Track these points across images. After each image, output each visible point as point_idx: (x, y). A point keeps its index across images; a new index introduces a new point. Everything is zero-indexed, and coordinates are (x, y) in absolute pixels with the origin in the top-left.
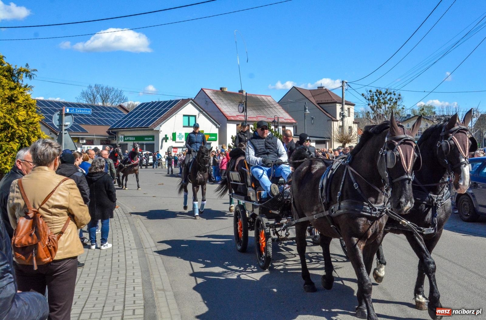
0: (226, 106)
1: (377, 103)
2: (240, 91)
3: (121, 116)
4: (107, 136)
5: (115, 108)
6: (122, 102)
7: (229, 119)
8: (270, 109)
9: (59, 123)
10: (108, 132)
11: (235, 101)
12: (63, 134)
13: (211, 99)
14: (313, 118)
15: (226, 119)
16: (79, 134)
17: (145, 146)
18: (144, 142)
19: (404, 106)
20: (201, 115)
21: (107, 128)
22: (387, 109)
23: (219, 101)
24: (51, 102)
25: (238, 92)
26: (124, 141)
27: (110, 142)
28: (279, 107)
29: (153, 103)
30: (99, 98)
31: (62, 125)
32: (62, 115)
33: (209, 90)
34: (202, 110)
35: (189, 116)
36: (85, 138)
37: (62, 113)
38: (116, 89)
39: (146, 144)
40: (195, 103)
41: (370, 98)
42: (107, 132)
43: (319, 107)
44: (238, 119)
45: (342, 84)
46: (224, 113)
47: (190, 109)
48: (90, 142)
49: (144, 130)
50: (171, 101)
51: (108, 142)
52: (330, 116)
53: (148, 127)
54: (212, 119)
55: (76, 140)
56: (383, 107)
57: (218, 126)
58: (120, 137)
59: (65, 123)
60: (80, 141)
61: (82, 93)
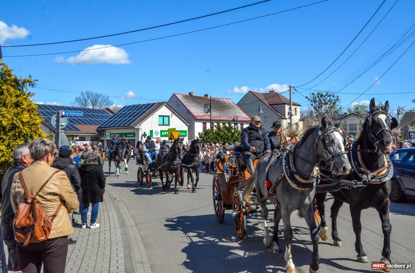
0: (194, 108)
1: (319, 104)
2: (205, 96)
3: (108, 117)
4: (97, 134)
5: (103, 110)
6: (109, 105)
7: (197, 118)
8: (231, 110)
9: (56, 123)
10: (97, 130)
11: (202, 103)
12: (60, 133)
13: (182, 103)
14: (266, 117)
15: (194, 119)
16: (73, 132)
19: (341, 106)
20: (174, 115)
21: (96, 127)
22: (327, 109)
23: (188, 104)
24: (51, 106)
25: (203, 96)
26: (111, 137)
28: (238, 108)
29: (134, 106)
30: (90, 102)
31: (59, 126)
32: (59, 117)
33: (180, 94)
34: (174, 111)
35: (163, 116)
36: (78, 135)
37: (59, 115)
38: (103, 95)
40: (168, 105)
41: (313, 100)
42: (96, 130)
43: (271, 108)
44: (204, 118)
45: (290, 89)
46: (193, 114)
47: (164, 111)
48: (82, 139)
49: (126, 128)
50: (149, 104)
51: (97, 138)
52: (280, 115)
53: (130, 126)
54: (182, 119)
55: (71, 137)
56: (324, 107)
57: (188, 124)
58: (107, 134)
59: (61, 124)
60: (74, 138)
61: (76, 99)
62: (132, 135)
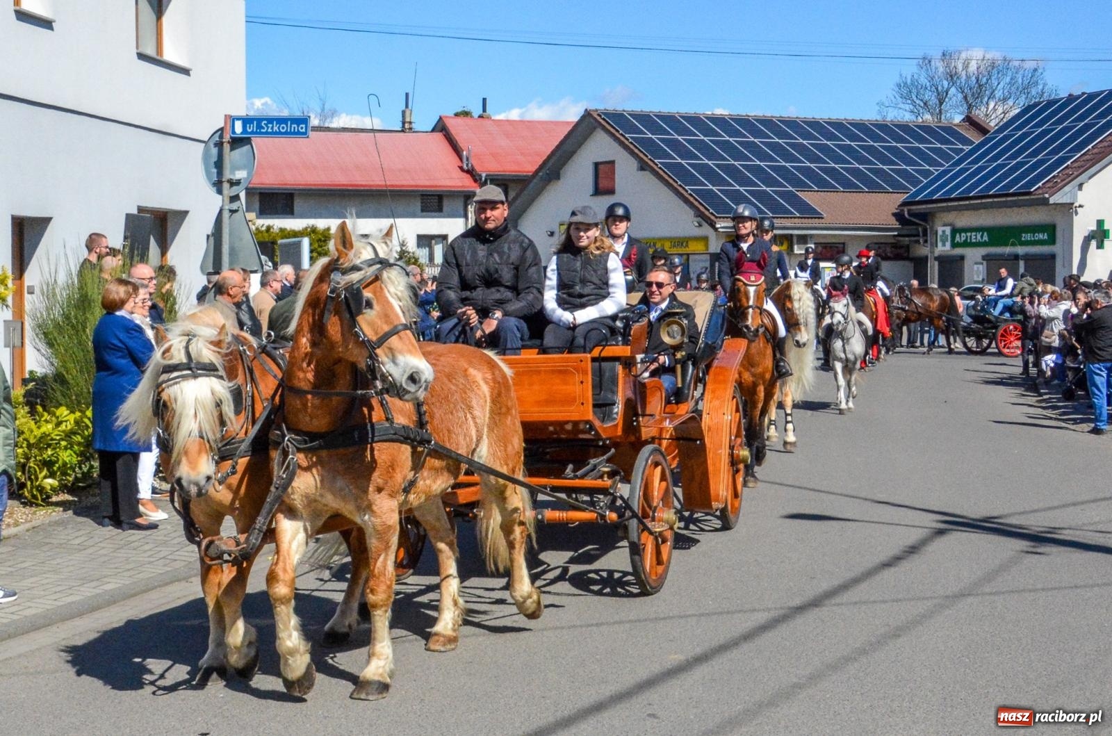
4: (896, 230)
10: (898, 216)
17: (1022, 263)
18: (1021, 250)
21: (895, 200)
26: (954, 245)
27: (908, 251)
30: (956, 98)
36: (811, 236)
38: (1015, 63)
39: (1028, 258)
42: (894, 215)
49: (1016, 204)
51: (902, 251)
53: (1029, 193)
58: (940, 233)
60: (796, 247)
61: (899, 86)
62: (1041, 236)
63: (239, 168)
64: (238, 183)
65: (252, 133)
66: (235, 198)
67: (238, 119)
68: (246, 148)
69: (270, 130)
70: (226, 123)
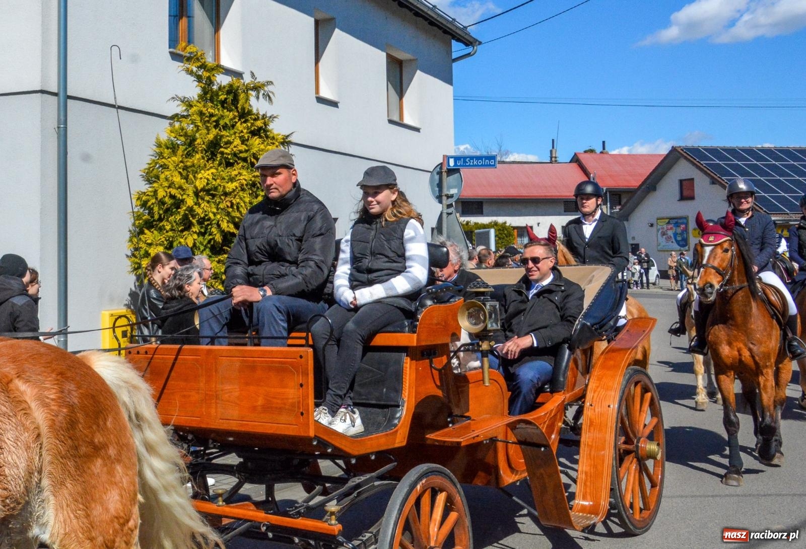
12: (444, 215)
31: (442, 196)
59: (447, 191)
63: (452, 188)
64: (452, 196)
65: (460, 166)
66: (450, 206)
67: (452, 157)
68: (457, 175)
69: (471, 164)
70: (444, 160)
